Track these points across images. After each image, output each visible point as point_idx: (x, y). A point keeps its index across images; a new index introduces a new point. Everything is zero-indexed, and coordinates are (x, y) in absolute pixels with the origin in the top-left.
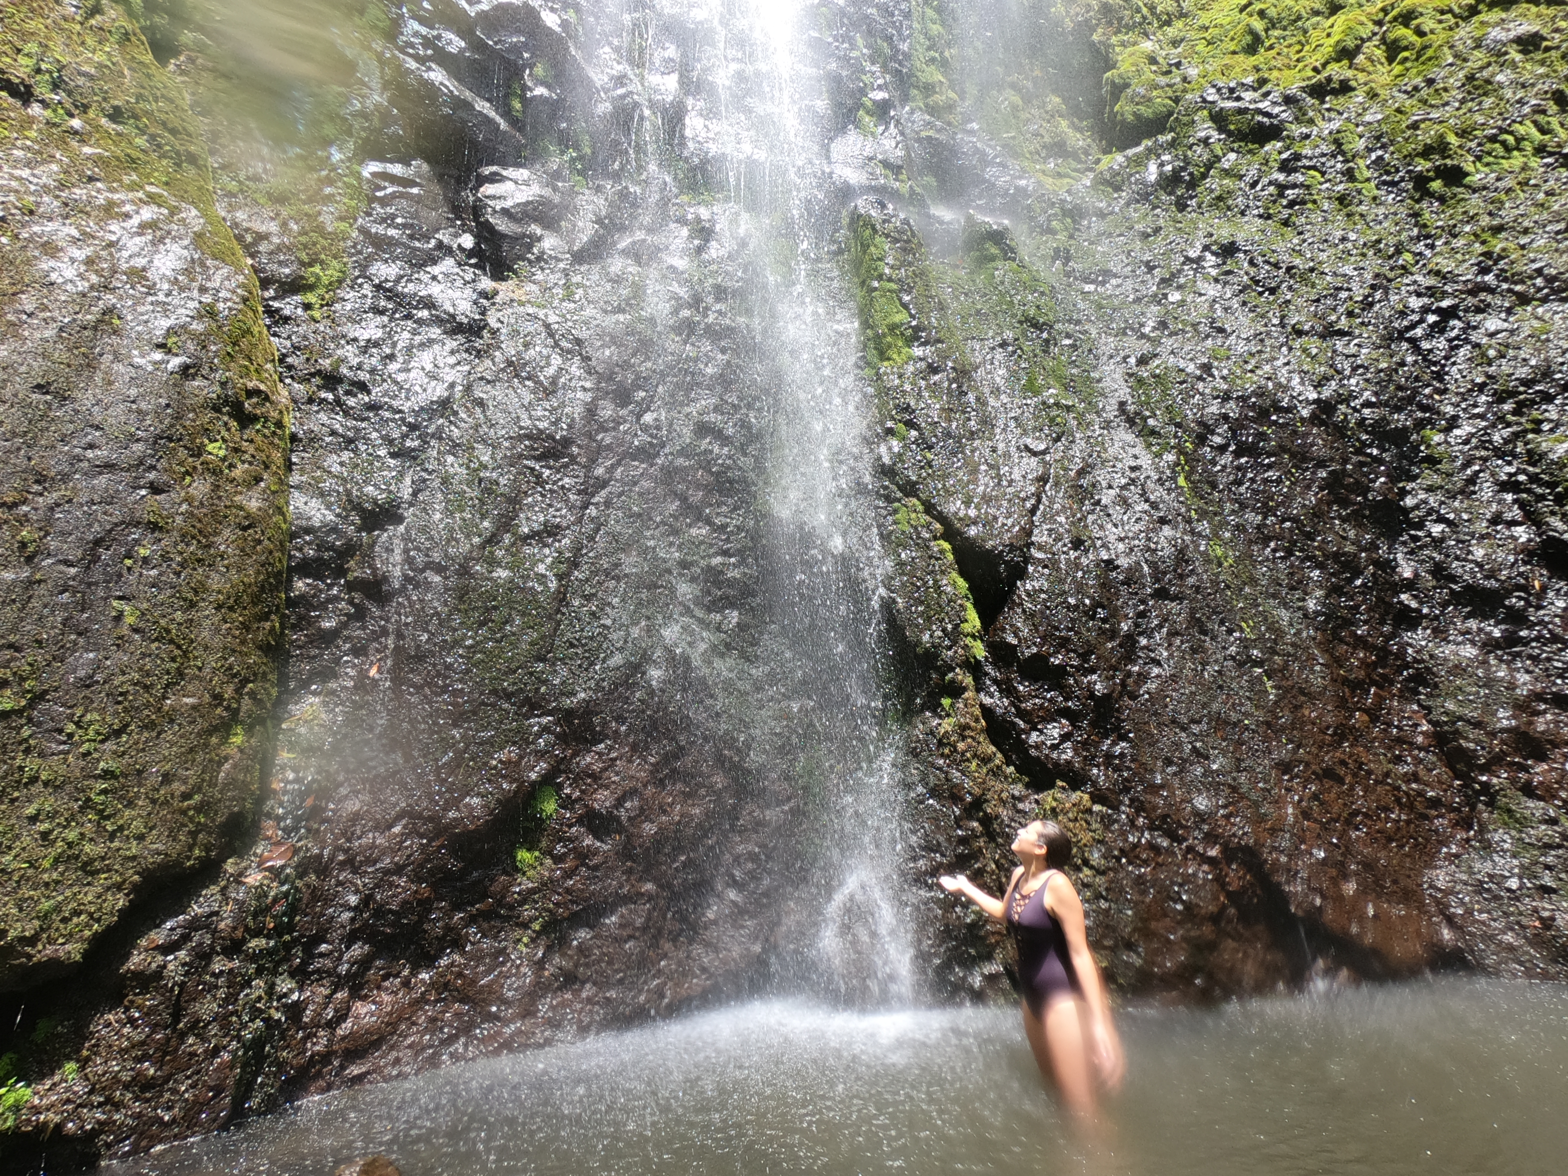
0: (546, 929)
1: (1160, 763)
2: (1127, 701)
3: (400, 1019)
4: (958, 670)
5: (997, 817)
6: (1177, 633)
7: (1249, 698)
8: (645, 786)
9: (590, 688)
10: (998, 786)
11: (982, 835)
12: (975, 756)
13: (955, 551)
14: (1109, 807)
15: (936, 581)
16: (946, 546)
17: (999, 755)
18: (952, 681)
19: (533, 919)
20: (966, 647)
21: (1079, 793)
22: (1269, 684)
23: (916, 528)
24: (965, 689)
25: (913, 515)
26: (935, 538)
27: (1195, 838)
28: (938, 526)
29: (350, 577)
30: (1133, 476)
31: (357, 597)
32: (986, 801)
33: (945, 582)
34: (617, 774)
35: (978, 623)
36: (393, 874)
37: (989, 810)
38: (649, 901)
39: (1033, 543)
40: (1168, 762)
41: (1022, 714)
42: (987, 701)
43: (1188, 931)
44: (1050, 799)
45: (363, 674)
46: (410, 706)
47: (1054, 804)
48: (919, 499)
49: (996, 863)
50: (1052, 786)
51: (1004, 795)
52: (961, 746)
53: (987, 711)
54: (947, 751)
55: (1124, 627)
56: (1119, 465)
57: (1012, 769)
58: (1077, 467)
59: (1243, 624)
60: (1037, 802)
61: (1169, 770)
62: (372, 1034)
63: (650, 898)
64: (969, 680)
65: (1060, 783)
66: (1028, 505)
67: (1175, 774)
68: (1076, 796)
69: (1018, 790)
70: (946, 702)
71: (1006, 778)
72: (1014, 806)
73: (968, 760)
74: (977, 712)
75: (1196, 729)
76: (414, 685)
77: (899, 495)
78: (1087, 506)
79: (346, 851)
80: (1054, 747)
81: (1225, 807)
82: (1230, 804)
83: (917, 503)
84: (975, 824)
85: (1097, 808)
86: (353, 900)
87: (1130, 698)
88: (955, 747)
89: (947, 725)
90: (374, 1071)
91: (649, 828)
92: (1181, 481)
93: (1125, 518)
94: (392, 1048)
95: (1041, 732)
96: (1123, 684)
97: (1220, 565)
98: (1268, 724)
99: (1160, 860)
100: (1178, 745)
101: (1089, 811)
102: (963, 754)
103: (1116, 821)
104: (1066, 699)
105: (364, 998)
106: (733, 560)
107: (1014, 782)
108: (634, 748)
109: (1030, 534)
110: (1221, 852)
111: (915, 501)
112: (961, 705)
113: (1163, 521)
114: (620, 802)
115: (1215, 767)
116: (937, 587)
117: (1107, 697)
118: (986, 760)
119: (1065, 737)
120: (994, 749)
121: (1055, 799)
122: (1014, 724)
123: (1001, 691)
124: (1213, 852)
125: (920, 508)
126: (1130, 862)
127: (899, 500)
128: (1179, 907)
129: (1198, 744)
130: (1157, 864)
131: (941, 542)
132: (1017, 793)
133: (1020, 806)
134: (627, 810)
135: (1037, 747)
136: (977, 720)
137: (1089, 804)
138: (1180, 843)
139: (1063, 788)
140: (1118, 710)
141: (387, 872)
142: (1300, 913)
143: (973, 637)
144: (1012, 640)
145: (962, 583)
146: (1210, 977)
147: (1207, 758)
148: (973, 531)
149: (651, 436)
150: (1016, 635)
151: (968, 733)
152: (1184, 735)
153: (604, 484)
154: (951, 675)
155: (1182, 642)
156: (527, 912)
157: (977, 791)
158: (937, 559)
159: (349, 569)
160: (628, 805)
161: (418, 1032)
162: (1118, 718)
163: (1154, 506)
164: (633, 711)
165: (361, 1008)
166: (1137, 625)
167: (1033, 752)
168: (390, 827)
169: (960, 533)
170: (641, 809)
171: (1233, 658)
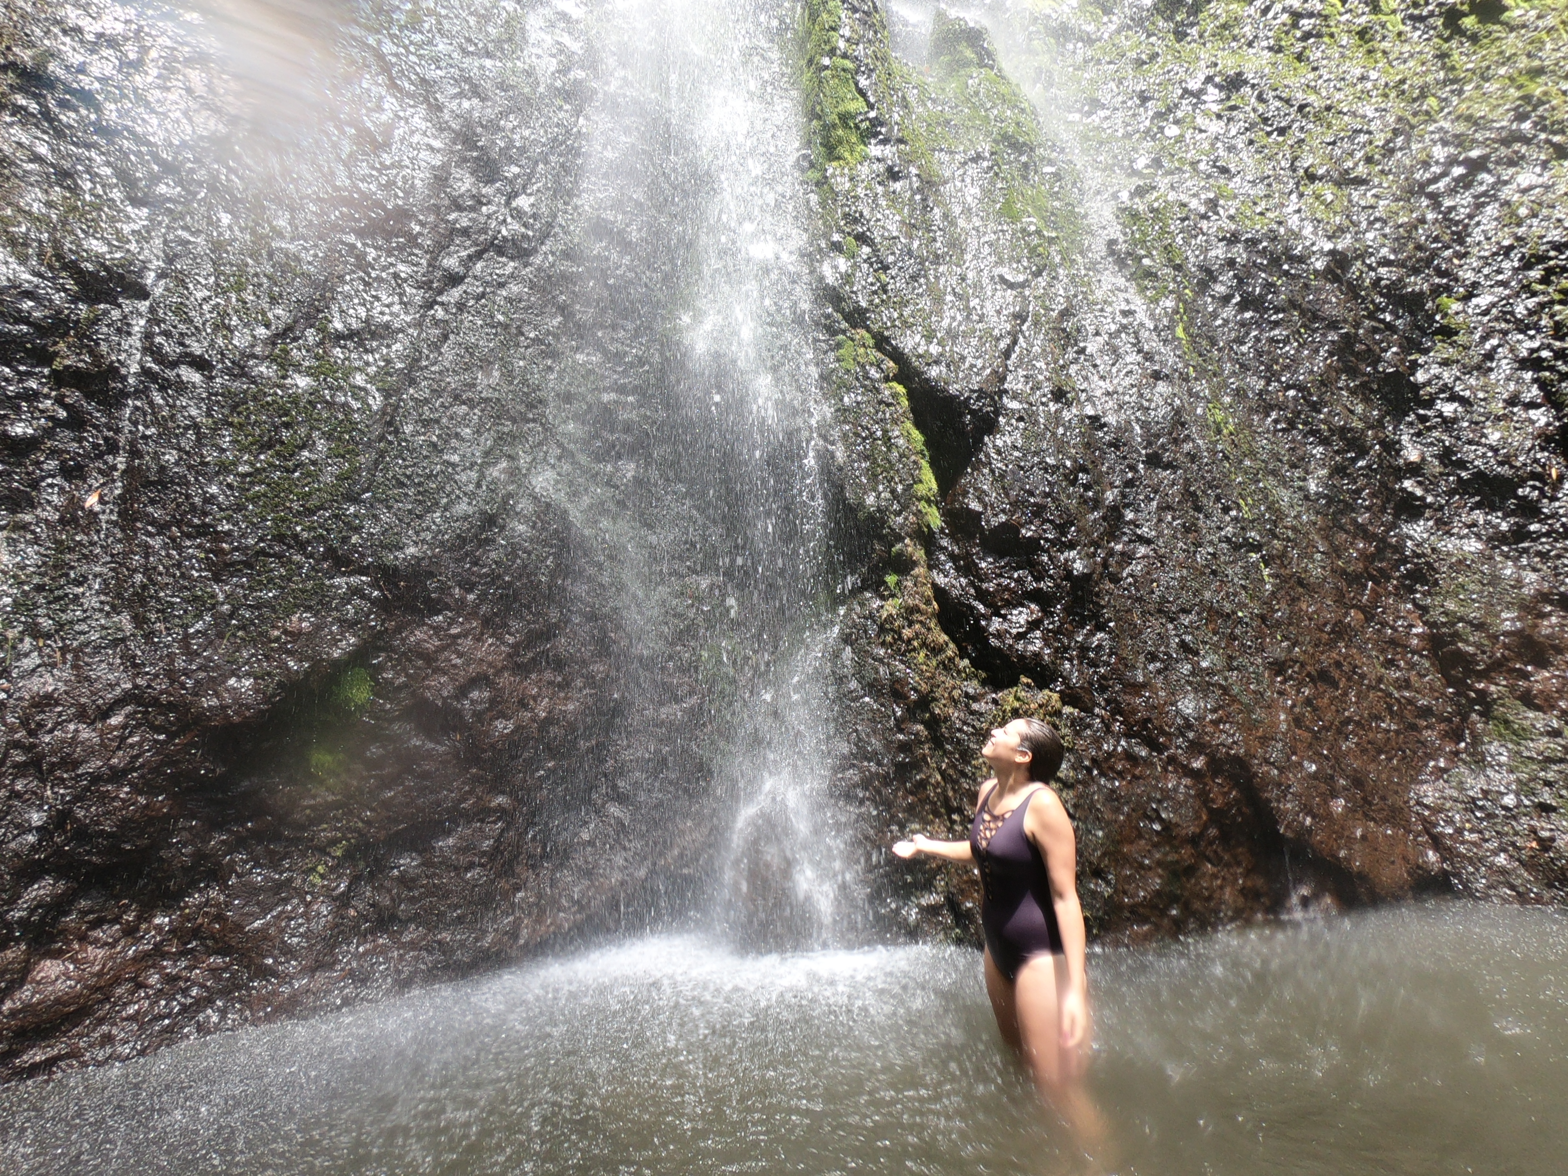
0: (349, 856)
1: (1142, 658)
2: (1109, 586)
3: (117, 981)
4: (907, 541)
5: (947, 718)
6: (1169, 508)
7: (1244, 587)
8: (499, 672)
9: (424, 541)
10: (950, 683)
11: (927, 740)
12: (924, 645)
13: (911, 396)
14: (1081, 710)
15: (885, 432)
16: (900, 389)
17: (952, 645)
18: (900, 554)
19: (334, 842)
20: (919, 513)
21: (1046, 692)
22: (1266, 572)
23: (863, 367)
24: (915, 564)
25: (862, 350)
26: (887, 379)
27: (1178, 747)
28: (892, 364)
29: (57, 365)
30: (1125, 321)
31: (73, 396)
32: (935, 699)
33: (897, 433)
34: (460, 655)
35: (934, 486)
36: (109, 781)
37: (937, 711)
38: (499, 819)
39: (1006, 391)
40: (1152, 657)
41: (981, 595)
42: (941, 580)
43: (1166, 854)
44: (1011, 698)
45: (75, 504)
46: (147, 550)
47: (1017, 704)
48: (868, 329)
49: (943, 773)
50: (1014, 682)
51: (956, 693)
52: (907, 633)
53: (940, 593)
54: (889, 639)
55: (1110, 496)
56: (1109, 309)
57: (966, 662)
58: (1060, 307)
59: (1241, 502)
60: (995, 702)
61: (1151, 667)
62: (65, 1004)
63: (502, 813)
64: (919, 554)
65: (1024, 680)
66: (1003, 345)
67: (1159, 672)
68: (1043, 696)
69: (972, 687)
70: (891, 579)
71: (959, 672)
72: (967, 705)
73: (914, 649)
74: (929, 593)
75: (1186, 620)
76: (153, 522)
77: (844, 325)
78: (1071, 354)
79: (28, 749)
80: (1020, 636)
81: (1214, 711)
82: (1220, 707)
83: (867, 335)
84: (920, 727)
85: (1067, 710)
86: (36, 818)
87: (1111, 581)
88: (900, 634)
89: (891, 607)
90: (68, 1056)
91: (503, 727)
92: (1180, 332)
93: (1114, 370)
94: (101, 1021)
95: (1004, 617)
96: (1105, 564)
97: (1219, 432)
98: (1263, 618)
99: (1137, 772)
100: (1163, 638)
101: (1058, 713)
102: (909, 641)
103: (1089, 726)
104: (1037, 579)
105: (57, 955)
106: (630, 399)
107: (968, 678)
108: (486, 622)
109: (1003, 380)
110: (1207, 764)
111: (863, 332)
112: (909, 584)
113: (1157, 376)
114: (462, 692)
115: (1204, 664)
116: (887, 439)
117: (1086, 578)
118: (936, 650)
119: (1033, 625)
120: (946, 638)
121: (1018, 699)
122: (972, 608)
123: (957, 569)
124: (1198, 764)
125: (871, 342)
126: (1102, 774)
127: (844, 332)
128: (1157, 827)
129: (1188, 638)
130: (1134, 777)
131: (894, 384)
132: (971, 691)
133: (975, 706)
134: (473, 702)
135: (999, 635)
136: (928, 602)
137: (1058, 705)
138: (1160, 752)
139: (1028, 685)
140: (1097, 595)
141: (96, 779)
142: (1289, 834)
143: (929, 501)
144: (975, 506)
145: (916, 435)
146: (1186, 908)
147: (1197, 654)
148: (934, 372)
149: (525, 225)
150: (980, 500)
151: (916, 617)
152: (1170, 626)
153: (454, 280)
154: (899, 546)
155: (1174, 519)
156: (325, 834)
157: (924, 687)
158: (888, 405)
159: (56, 354)
160: (475, 695)
161: (148, 997)
162: (1098, 604)
163: (1148, 357)
164: (486, 575)
165: (50, 968)
166: (1124, 496)
167: (993, 642)
168: (105, 714)
169: (919, 374)
170: (493, 701)
171: (1228, 540)
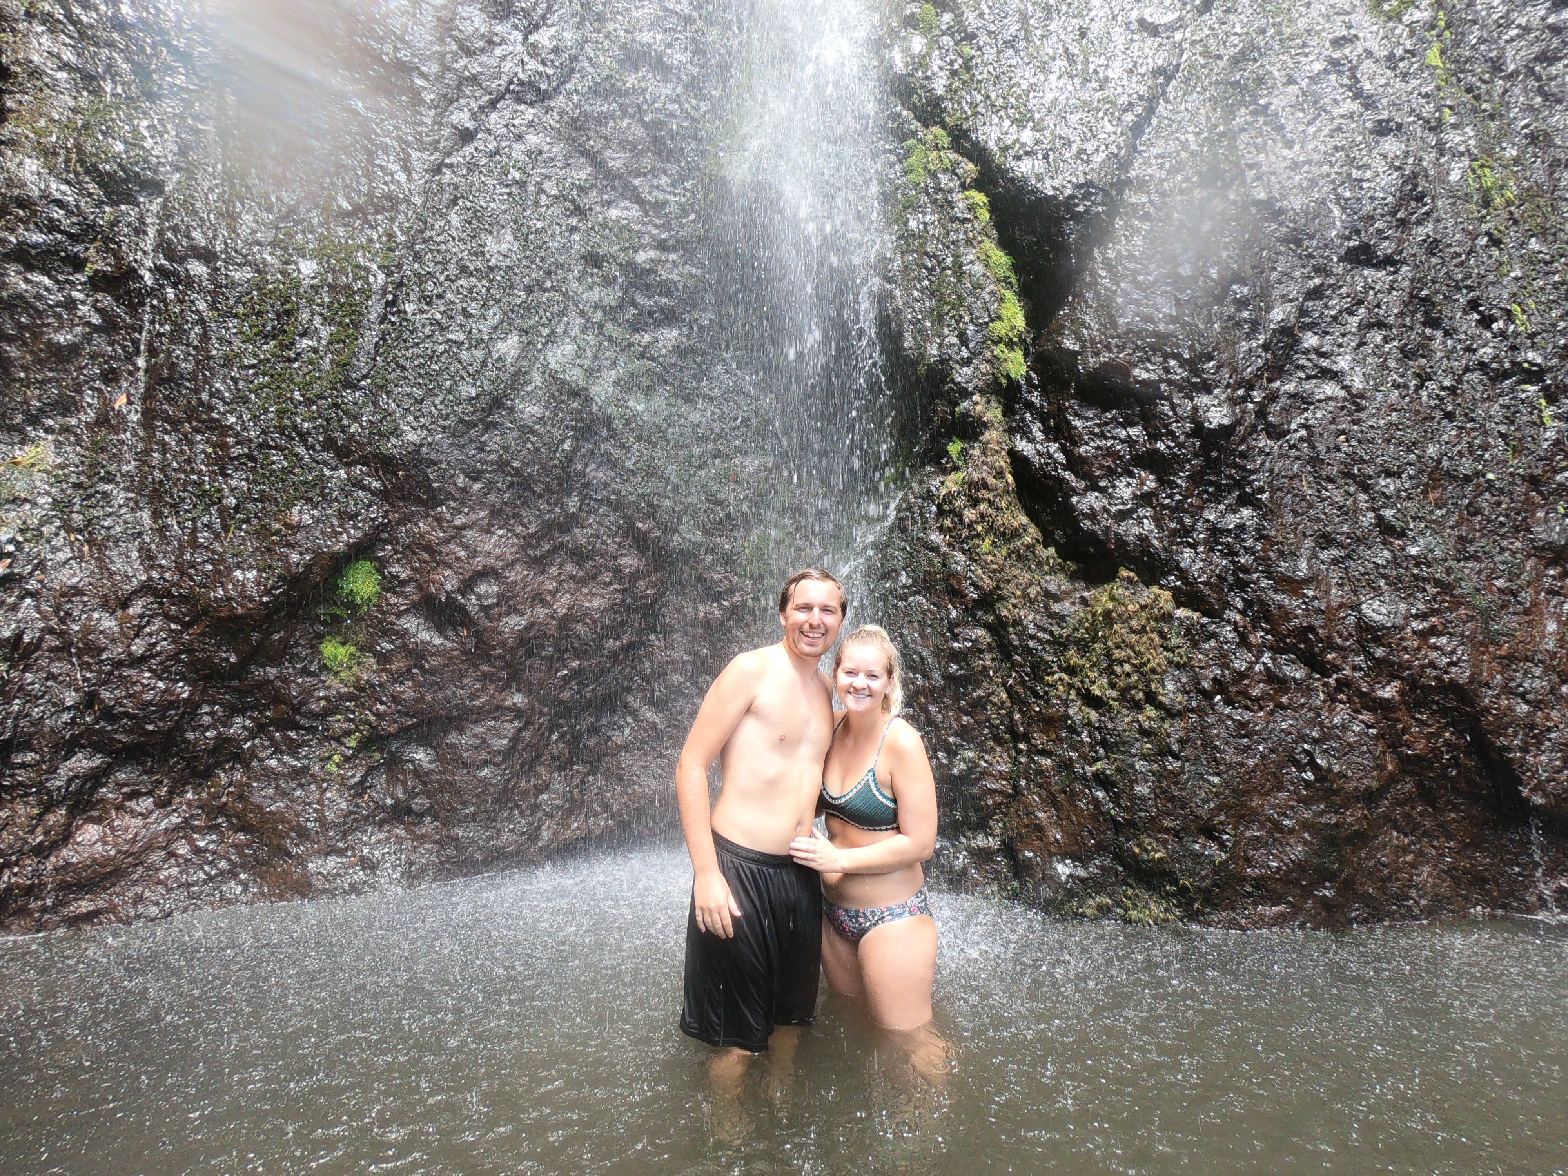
0: (364, 746)
1: (1309, 543)
2: (1263, 442)
3: (149, 847)
4: (976, 397)
5: (1017, 623)
7: (1503, 436)
8: (511, 565)
10: (1025, 577)
11: (990, 649)
12: (991, 529)
13: (994, 207)
14: (1204, 614)
15: (956, 257)
16: (980, 198)
17: (1033, 529)
18: (966, 415)
19: (348, 733)
20: (995, 361)
21: (1155, 589)
22: (1548, 412)
23: (934, 175)
24: (985, 426)
25: (933, 155)
26: (964, 187)
27: (1355, 668)
28: (971, 166)
29: (89, 269)
32: (1002, 598)
33: (972, 257)
34: (466, 547)
35: (1020, 322)
37: (1004, 613)
38: (515, 718)
39: (1129, 182)
40: (1326, 541)
41: (1075, 463)
42: (1023, 446)
44: (1105, 598)
45: (107, 404)
47: (1110, 605)
48: (943, 125)
49: (1009, 691)
50: (1111, 576)
51: (1033, 592)
52: (969, 515)
53: (1017, 460)
54: (948, 523)
56: (1314, 42)
57: (1052, 550)
60: (1084, 601)
61: (1324, 555)
63: (518, 713)
64: (994, 413)
65: (1124, 573)
66: (1129, 118)
67: (1336, 562)
68: (1147, 594)
69: (1056, 583)
70: (954, 448)
71: (1039, 564)
72: (1046, 607)
73: (978, 536)
74: (1002, 461)
75: (1389, 485)
76: (167, 419)
77: (915, 125)
78: (1243, 117)
79: (61, 634)
80: (1122, 516)
81: (1422, 616)
82: (1434, 612)
83: (943, 132)
84: (980, 632)
85: (1181, 613)
86: (70, 698)
87: (1269, 436)
88: (960, 516)
89: (952, 483)
90: (107, 911)
91: (513, 624)
92: (1433, 56)
95: (1103, 491)
97: (1486, 203)
99: (1284, 700)
100: (1348, 513)
101: (1167, 617)
102: (971, 526)
103: (1214, 636)
104: (1154, 437)
107: (1052, 571)
109: (1125, 165)
110: (1401, 693)
111: (937, 130)
112: (977, 452)
114: (467, 586)
115: (1414, 551)
116: (958, 265)
117: (1225, 431)
118: (1010, 535)
119: (1145, 499)
120: (1025, 520)
121: (1112, 598)
122: (1061, 480)
123: (1046, 431)
124: (1388, 692)
125: (946, 141)
126: (1229, 702)
127: (914, 134)
128: (1309, 776)
129: (1388, 513)
130: (1280, 706)
131: (973, 193)
132: (1053, 588)
133: (1056, 607)
134: (479, 597)
135: (1092, 515)
136: (1000, 475)
137: (1169, 606)
138: (1326, 674)
139: (1130, 581)
140: (1243, 455)
141: (118, 664)
143: (1010, 344)
144: (1069, 344)
145: (1000, 258)
147: (1402, 534)
148: (1025, 168)
149: (543, 63)
150: (1079, 338)
151: (983, 494)
152: (1362, 497)
153: (466, 136)
154: (965, 405)
156: (338, 723)
157: (987, 583)
158: (964, 221)
159: (86, 260)
160: (482, 588)
162: (1244, 468)
165: (90, 833)
167: (1086, 524)
169: (1002, 172)
170: (501, 596)
